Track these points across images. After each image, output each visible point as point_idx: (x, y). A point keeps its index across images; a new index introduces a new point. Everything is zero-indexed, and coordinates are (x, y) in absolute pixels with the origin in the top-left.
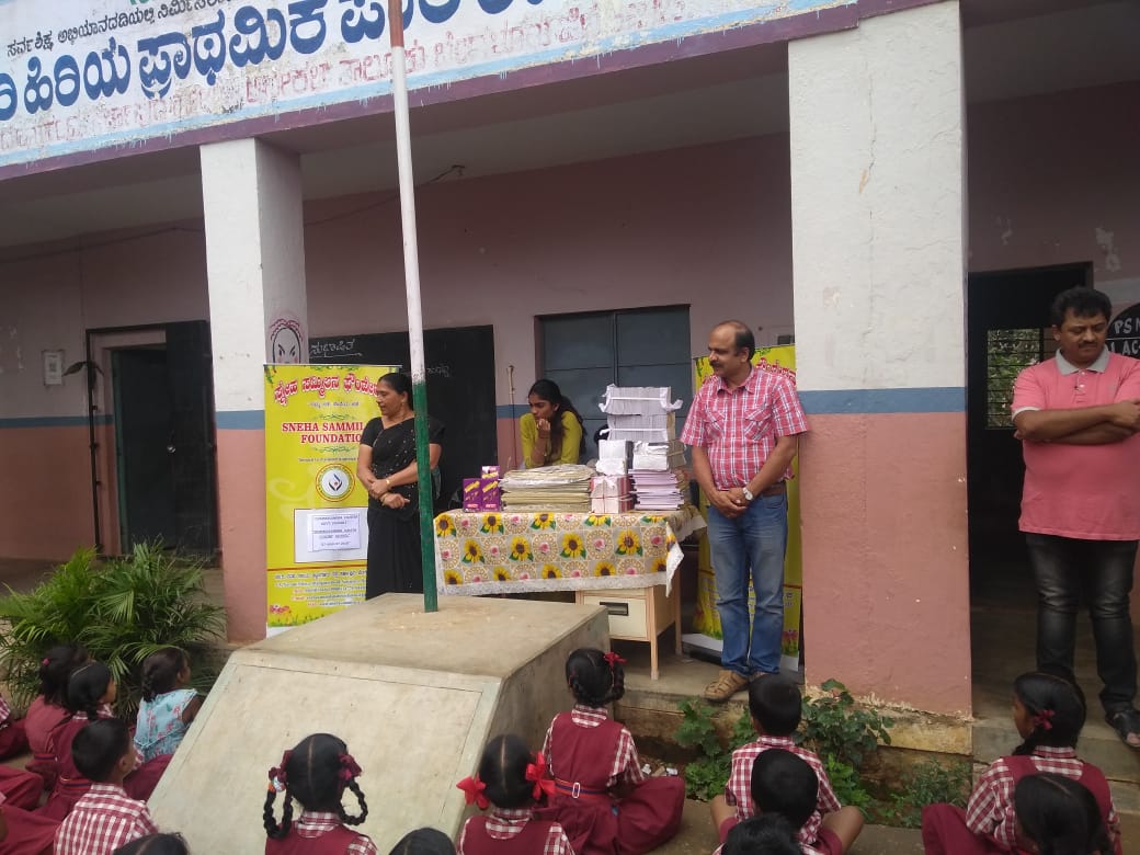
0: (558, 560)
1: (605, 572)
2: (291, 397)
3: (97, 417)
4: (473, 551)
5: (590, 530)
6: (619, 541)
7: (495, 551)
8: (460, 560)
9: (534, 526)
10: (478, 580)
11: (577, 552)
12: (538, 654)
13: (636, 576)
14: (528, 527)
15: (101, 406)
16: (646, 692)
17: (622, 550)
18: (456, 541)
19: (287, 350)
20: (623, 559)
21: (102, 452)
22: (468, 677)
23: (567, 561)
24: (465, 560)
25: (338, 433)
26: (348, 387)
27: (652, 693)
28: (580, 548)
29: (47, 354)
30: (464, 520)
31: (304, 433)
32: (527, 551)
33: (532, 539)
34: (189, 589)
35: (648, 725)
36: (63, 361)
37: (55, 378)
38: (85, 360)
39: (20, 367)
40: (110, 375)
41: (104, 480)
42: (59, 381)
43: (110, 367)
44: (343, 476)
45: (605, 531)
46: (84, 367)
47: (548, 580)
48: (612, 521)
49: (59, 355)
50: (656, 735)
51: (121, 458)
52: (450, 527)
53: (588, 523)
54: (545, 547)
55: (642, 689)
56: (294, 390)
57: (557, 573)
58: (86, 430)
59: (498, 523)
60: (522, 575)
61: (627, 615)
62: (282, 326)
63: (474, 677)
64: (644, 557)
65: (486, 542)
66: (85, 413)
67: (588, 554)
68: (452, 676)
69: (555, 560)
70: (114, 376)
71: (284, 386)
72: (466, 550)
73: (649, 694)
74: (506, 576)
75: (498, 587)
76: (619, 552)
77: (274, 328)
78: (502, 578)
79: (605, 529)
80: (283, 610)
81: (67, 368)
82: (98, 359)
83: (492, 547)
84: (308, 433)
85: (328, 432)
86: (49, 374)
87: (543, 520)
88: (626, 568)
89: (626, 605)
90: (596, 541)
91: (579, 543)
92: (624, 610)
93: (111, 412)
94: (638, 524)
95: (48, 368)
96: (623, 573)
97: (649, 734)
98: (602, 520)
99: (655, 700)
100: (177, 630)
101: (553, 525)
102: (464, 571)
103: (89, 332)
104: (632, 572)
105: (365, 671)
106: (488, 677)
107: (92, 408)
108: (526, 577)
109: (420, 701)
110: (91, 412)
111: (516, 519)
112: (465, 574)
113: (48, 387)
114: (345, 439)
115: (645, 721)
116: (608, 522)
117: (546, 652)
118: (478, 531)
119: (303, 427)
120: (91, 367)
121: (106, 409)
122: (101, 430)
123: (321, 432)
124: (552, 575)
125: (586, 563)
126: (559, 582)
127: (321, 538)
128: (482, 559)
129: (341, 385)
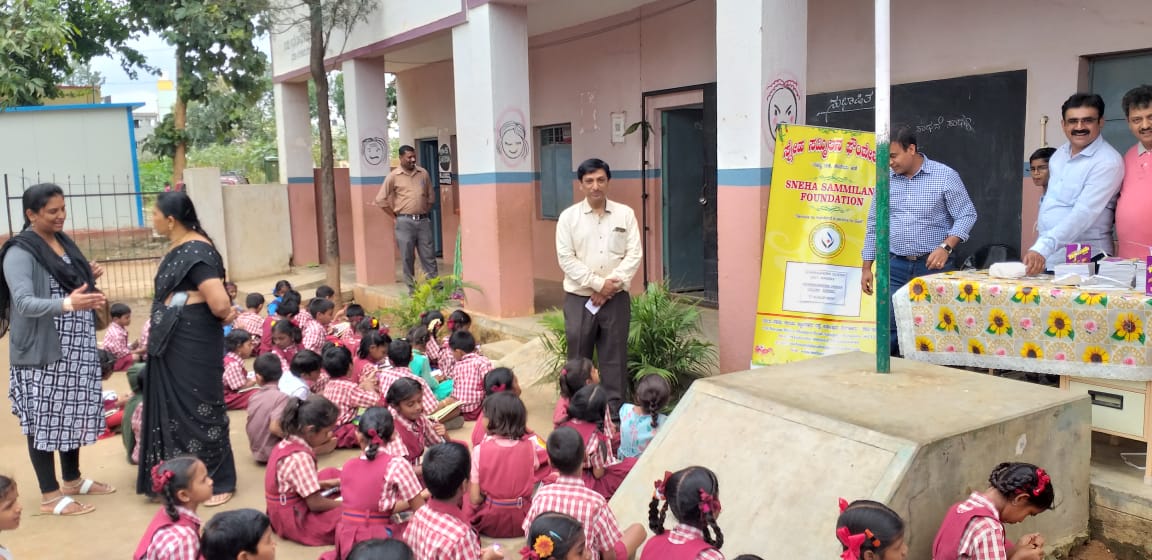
0: (1042, 338)
1: (1096, 358)
2: (797, 156)
3: (649, 170)
4: (947, 319)
5: (1080, 309)
6: (1118, 325)
7: (970, 321)
8: (933, 327)
9: (1014, 299)
10: (951, 349)
11: (1064, 332)
12: (973, 429)
13: (1134, 367)
14: (1008, 300)
15: (652, 161)
16: (1130, 495)
17: (1120, 334)
18: (931, 307)
19: (783, 109)
20: (1120, 345)
21: (651, 201)
22: (886, 437)
23: (1052, 341)
24: (938, 327)
25: (836, 194)
26: (849, 151)
27: (1137, 497)
28: (1067, 327)
29: (613, 115)
30: (939, 286)
31: (804, 191)
32: (1006, 325)
33: (1012, 313)
34: (687, 325)
35: (1129, 531)
36: (625, 121)
37: (618, 136)
38: (640, 120)
39: (596, 127)
40: (660, 133)
41: (652, 227)
42: (622, 139)
43: (660, 126)
44: (836, 236)
45: (1099, 311)
46: (640, 126)
47: (1027, 359)
48: (1109, 301)
49: (622, 115)
50: (1138, 543)
51: (666, 208)
52: (925, 292)
53: (1078, 300)
54: (1028, 322)
55: (1126, 492)
56: (801, 150)
57: (1038, 354)
58: (639, 181)
59: (975, 292)
60: (999, 350)
61: (1121, 408)
62: (780, 87)
63: (892, 438)
64: (1145, 347)
65: (961, 311)
66: (639, 168)
67: (1076, 335)
68: (871, 433)
69: (1036, 337)
70: (663, 135)
71: (793, 145)
72: (941, 318)
73: (1133, 498)
74: (981, 349)
75: (971, 359)
76: (1115, 336)
77: (771, 88)
78: (976, 350)
79: (1100, 310)
80: (768, 351)
81: (628, 127)
82: (650, 120)
83: (967, 317)
84: (807, 192)
85: (825, 193)
86: (615, 133)
87: (1026, 294)
88: (1123, 356)
89: (1121, 398)
90: (1087, 322)
91: (1066, 322)
92: (1118, 402)
93: (660, 167)
94: (1142, 308)
95: (614, 127)
96: (1118, 362)
97: (1129, 542)
98: (1097, 299)
99: (1140, 506)
100: (676, 358)
101: (1036, 299)
102: (936, 340)
103: (645, 95)
104: (1130, 362)
105: (797, 415)
106: (905, 441)
107: (645, 163)
108: (1002, 353)
109: (839, 451)
110: (644, 167)
111: (995, 289)
112: (938, 342)
113: (614, 144)
114: (841, 200)
115: (1125, 527)
116: (1103, 302)
117: (985, 429)
118: (953, 298)
119: (804, 185)
120: (645, 125)
121: (656, 163)
122: (651, 181)
123: (819, 191)
124: (1032, 354)
125: (1073, 346)
126: (1039, 363)
127: (810, 290)
128: (956, 328)
129: (844, 149)
